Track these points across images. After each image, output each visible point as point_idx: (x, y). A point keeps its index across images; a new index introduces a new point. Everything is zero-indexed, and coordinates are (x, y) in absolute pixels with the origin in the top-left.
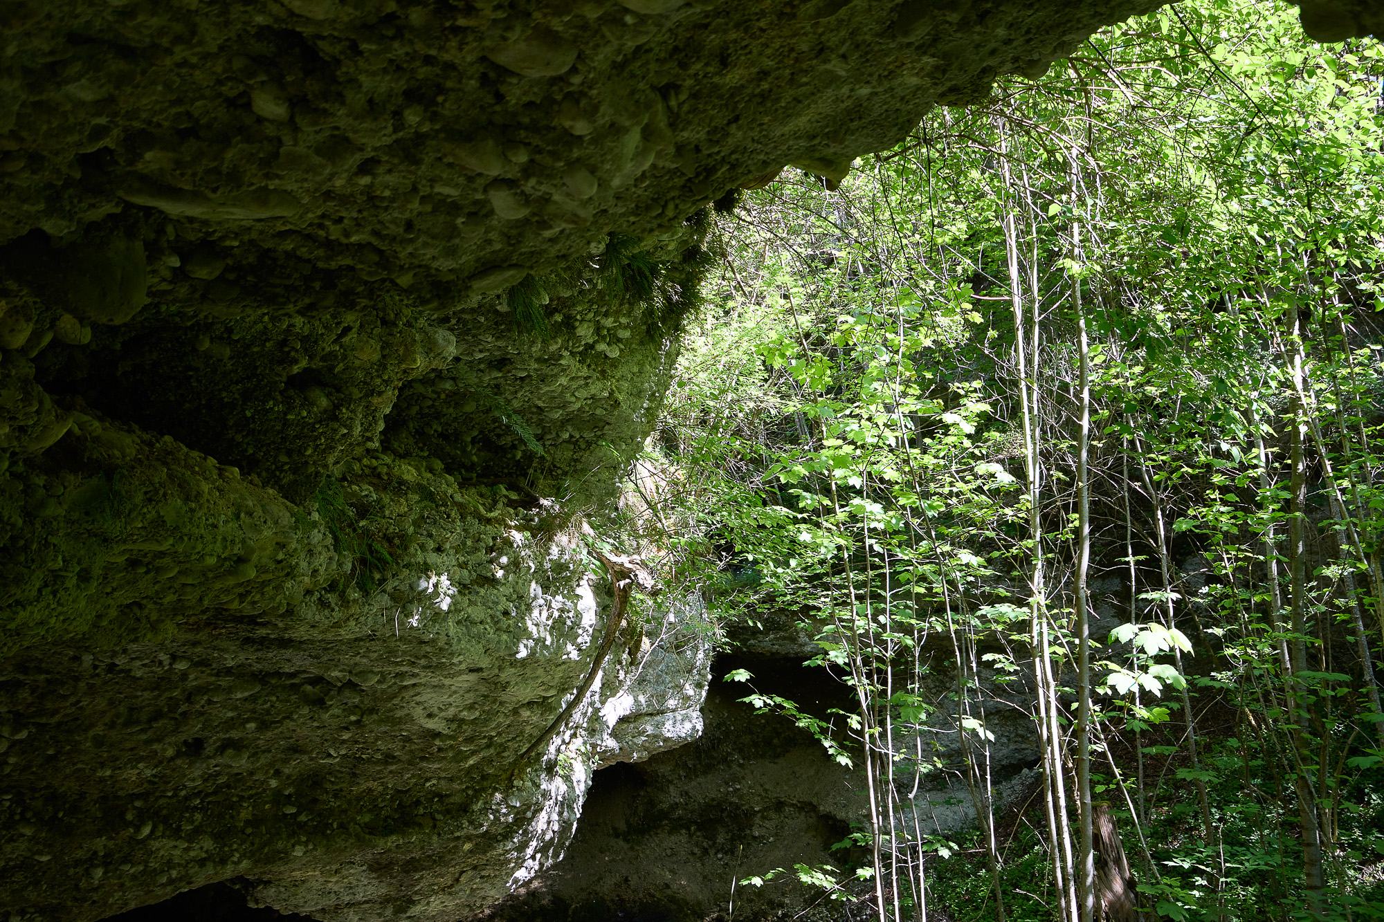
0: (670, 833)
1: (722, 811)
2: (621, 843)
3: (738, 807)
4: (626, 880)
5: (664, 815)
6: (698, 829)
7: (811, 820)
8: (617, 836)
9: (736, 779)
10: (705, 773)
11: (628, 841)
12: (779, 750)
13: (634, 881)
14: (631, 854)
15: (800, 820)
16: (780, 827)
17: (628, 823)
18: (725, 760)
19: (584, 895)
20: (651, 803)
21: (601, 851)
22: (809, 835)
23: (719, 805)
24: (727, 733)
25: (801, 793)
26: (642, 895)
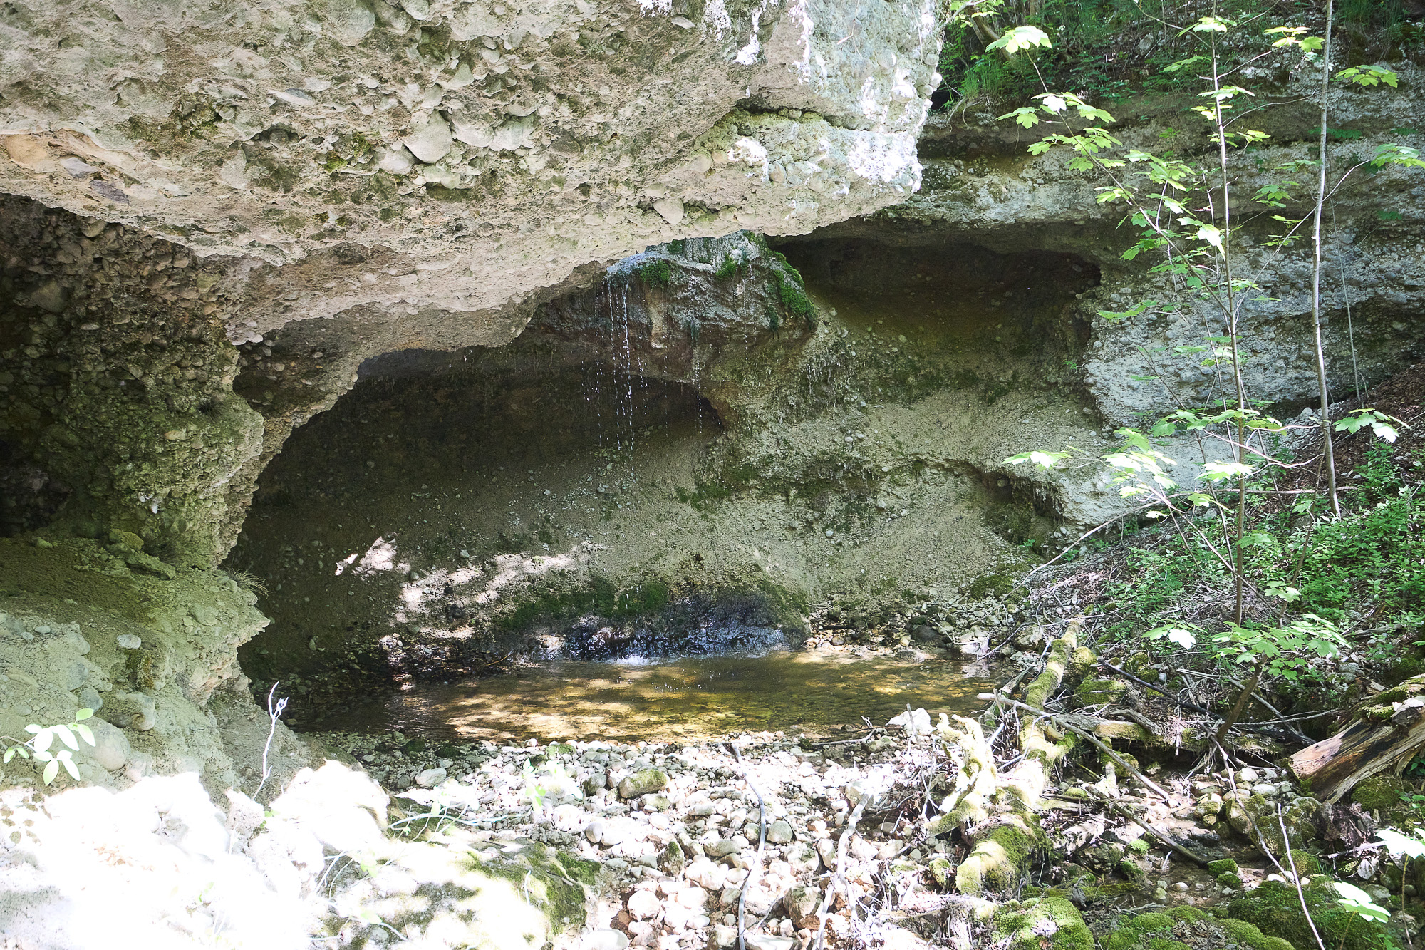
0: (759, 498)
1: (836, 470)
2: (688, 508)
3: (858, 466)
4: (698, 558)
5: (751, 471)
6: (801, 495)
7: (962, 487)
8: (683, 500)
9: (856, 426)
10: (812, 416)
11: (698, 508)
12: (915, 392)
13: (708, 559)
14: (702, 523)
15: (947, 487)
16: (916, 497)
17: (699, 484)
18: (840, 401)
19: (637, 576)
20: (734, 454)
21: (660, 519)
22: (961, 506)
23: (832, 460)
24: (846, 360)
25: (949, 448)
26: (719, 579)
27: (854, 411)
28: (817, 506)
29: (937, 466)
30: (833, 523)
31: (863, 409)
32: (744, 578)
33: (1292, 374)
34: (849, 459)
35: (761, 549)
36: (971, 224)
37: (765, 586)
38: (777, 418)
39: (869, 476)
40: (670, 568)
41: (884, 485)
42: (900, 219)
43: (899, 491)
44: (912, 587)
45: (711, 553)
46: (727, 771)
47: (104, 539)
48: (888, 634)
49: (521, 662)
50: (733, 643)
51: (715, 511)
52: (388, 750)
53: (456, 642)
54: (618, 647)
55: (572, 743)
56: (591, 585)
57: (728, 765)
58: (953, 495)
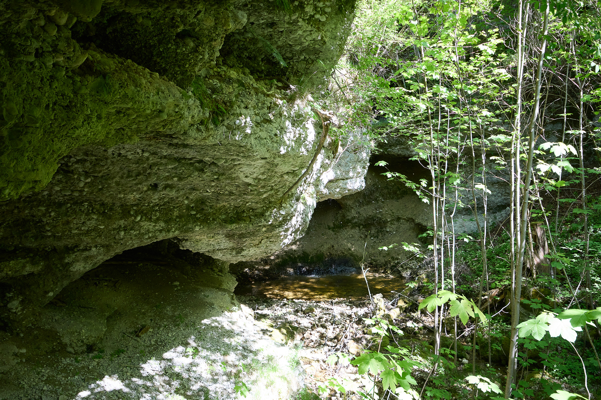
0: (352, 228)
1: (374, 220)
2: (331, 232)
3: (380, 219)
4: (333, 246)
5: (349, 221)
6: (364, 228)
7: (412, 226)
8: (329, 229)
9: (380, 208)
10: (367, 205)
11: (334, 231)
12: (399, 196)
13: (336, 247)
14: (335, 236)
15: (407, 225)
16: (398, 228)
17: (334, 224)
18: (375, 200)
19: (315, 251)
20: (344, 216)
21: (323, 235)
22: (411, 232)
23: (373, 218)
24: (377, 189)
25: (408, 214)
26: (339, 253)
28: (369, 231)
29: (404, 219)
30: (373, 236)
31: (383, 202)
32: (346, 253)
34: (378, 217)
35: (351, 244)
37: (352, 255)
38: (356, 206)
39: (384, 222)
40: (325, 249)
41: (389, 225)
43: (393, 226)
44: (394, 255)
45: (336, 245)
48: (385, 269)
49: (283, 276)
50: (341, 271)
51: (338, 232)
52: (252, 301)
53: (265, 269)
54: (309, 272)
55: (294, 300)
56: (303, 254)
57: (330, 307)
58: (409, 228)
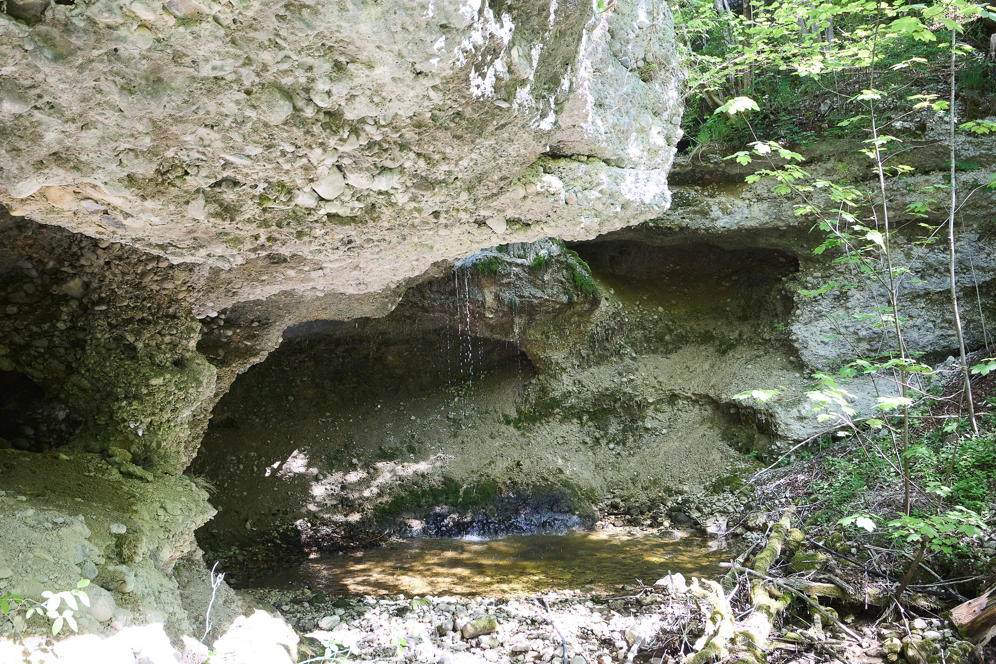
0: (561, 421)
1: (616, 401)
2: (512, 429)
3: (631, 398)
4: (518, 464)
5: (555, 403)
6: (591, 419)
7: (708, 412)
8: (508, 423)
9: (629, 371)
10: (598, 364)
13: (526, 465)
14: (522, 439)
15: (694, 413)
16: (673, 420)
17: (519, 411)
18: (617, 353)
19: (476, 477)
20: (544, 390)
21: (492, 437)
22: (705, 427)
23: (612, 394)
24: (621, 324)
25: (696, 386)
26: (534, 479)
27: (627, 361)
28: (603, 427)
29: (687, 398)
30: (614, 439)
31: (634, 359)
32: (551, 479)
33: (938, 332)
34: (625, 393)
35: (563, 458)
36: (707, 230)
37: (566, 484)
38: (573, 365)
39: (639, 406)
40: (499, 471)
41: (650, 412)
42: (657, 227)
43: (660, 416)
44: (671, 484)
45: (527, 461)
46: (539, 619)
47: (105, 454)
48: (654, 518)
49: (394, 539)
50: (544, 525)
51: (530, 431)
52: (299, 602)
53: (348, 524)
54: (462, 528)
55: (429, 598)
56: (444, 483)
57: (540, 614)
58: (699, 419)
